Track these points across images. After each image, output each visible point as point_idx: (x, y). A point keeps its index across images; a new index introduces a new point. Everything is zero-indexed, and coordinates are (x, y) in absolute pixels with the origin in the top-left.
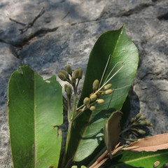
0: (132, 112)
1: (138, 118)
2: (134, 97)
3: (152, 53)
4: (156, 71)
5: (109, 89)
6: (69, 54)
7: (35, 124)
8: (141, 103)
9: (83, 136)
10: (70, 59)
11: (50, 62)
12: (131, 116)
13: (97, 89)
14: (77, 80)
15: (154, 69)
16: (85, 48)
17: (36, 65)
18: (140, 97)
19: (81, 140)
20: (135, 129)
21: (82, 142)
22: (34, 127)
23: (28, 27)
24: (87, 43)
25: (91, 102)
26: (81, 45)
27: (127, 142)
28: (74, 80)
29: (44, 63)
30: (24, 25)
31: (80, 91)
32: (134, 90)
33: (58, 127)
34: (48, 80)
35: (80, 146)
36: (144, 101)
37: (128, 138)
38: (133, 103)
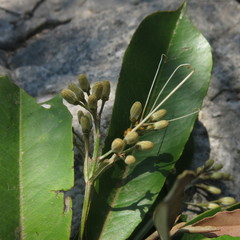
0: (197, 155)
1: (208, 167)
2: (200, 130)
3: (229, 56)
4: (235, 87)
5: (161, 119)
6: (90, 59)
7: (21, 187)
8: (211, 139)
9: (114, 205)
10: (92, 68)
11: (58, 73)
12: (195, 162)
13: (139, 120)
14: (100, 102)
15: (232, 83)
16: (116, 50)
17: (35, 78)
18: (211, 130)
19: (111, 212)
20: (202, 185)
21: (111, 215)
22: (18, 194)
23: (25, 19)
24: (120, 42)
25: (127, 146)
26: (109, 45)
27: (190, 207)
28: (94, 102)
29: (49, 76)
30: (18, 15)
31: (107, 123)
32: (200, 118)
33: (65, 192)
34: (47, 103)
35: (107, 223)
36: (216, 137)
37: (191, 200)
38: (199, 140)
